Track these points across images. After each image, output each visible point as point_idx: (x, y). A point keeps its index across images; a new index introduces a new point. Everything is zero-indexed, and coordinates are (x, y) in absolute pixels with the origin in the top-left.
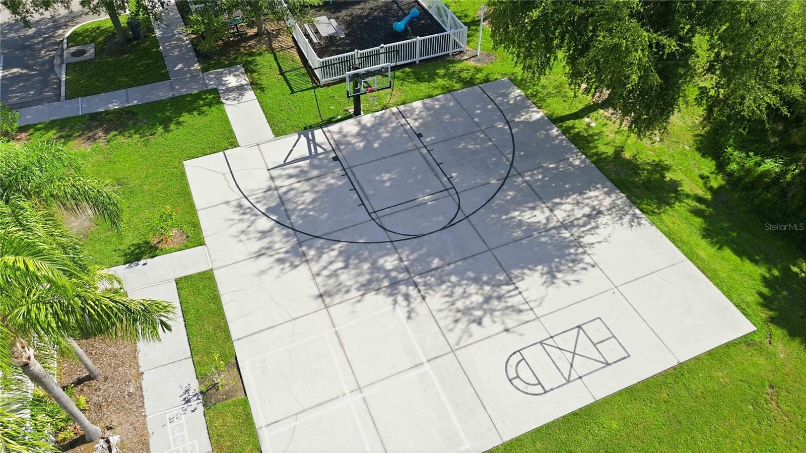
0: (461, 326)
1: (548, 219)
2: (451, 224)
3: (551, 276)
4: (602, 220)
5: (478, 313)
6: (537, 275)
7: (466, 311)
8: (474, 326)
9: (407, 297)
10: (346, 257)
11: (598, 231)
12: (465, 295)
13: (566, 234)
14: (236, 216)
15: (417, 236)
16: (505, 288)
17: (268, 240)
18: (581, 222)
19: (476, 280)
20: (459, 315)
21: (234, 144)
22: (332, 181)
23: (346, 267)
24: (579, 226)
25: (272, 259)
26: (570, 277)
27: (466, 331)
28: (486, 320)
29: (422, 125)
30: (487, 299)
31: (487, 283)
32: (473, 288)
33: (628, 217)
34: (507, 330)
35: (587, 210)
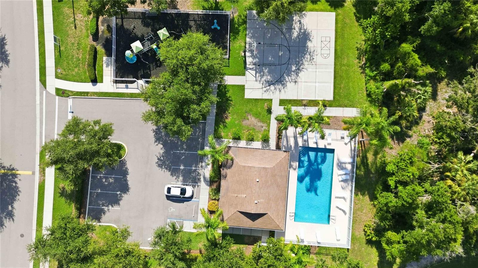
0: (313, 62)
1: (297, 32)
2: (289, 51)
3: (310, 40)
4: (302, 21)
5: (312, 58)
6: (308, 42)
7: (310, 60)
8: (314, 60)
9: (303, 68)
10: (288, 75)
11: (304, 24)
12: (307, 58)
13: (302, 31)
14: (268, 93)
15: (289, 59)
16: (309, 50)
17: (277, 89)
18: (301, 26)
19: (305, 54)
20: (311, 61)
21: (244, 86)
22: (266, 71)
23: (291, 76)
24: (301, 27)
25: (283, 89)
26: (312, 37)
27: (314, 62)
28: (314, 57)
29: (256, 42)
30: (310, 55)
31: (306, 53)
32: (306, 56)
33: (304, 16)
34: (317, 55)
35: (298, 23)
